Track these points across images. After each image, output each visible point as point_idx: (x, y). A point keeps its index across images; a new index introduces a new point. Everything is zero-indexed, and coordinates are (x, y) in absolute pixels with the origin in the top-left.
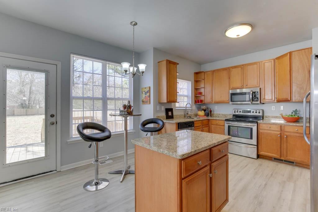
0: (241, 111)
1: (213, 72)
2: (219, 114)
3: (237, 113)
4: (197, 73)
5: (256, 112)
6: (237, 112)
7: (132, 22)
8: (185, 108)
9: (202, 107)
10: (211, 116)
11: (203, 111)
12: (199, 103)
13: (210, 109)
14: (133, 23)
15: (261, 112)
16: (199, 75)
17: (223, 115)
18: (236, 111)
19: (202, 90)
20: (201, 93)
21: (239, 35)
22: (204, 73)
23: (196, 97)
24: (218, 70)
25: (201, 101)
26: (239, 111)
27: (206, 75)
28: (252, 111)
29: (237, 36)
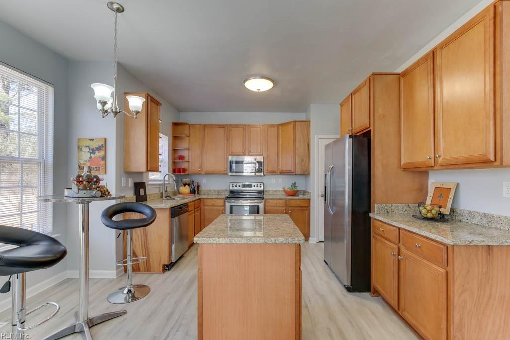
0: (241, 185)
1: (205, 127)
2: (210, 190)
3: (235, 188)
4: (176, 125)
5: (258, 186)
6: (236, 186)
7: (112, 4)
8: (162, 182)
9: (184, 179)
10: (198, 193)
11: (187, 186)
12: (180, 173)
13: (198, 183)
14: (115, 6)
15: (262, 186)
16: (180, 128)
17: (215, 191)
18: (234, 185)
19: (185, 154)
20: (182, 158)
21: (259, 90)
22: (188, 126)
23: (174, 163)
24: (212, 126)
25: (184, 170)
26: (237, 185)
27: (191, 129)
28: (253, 185)
29: (258, 90)
